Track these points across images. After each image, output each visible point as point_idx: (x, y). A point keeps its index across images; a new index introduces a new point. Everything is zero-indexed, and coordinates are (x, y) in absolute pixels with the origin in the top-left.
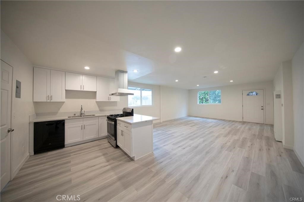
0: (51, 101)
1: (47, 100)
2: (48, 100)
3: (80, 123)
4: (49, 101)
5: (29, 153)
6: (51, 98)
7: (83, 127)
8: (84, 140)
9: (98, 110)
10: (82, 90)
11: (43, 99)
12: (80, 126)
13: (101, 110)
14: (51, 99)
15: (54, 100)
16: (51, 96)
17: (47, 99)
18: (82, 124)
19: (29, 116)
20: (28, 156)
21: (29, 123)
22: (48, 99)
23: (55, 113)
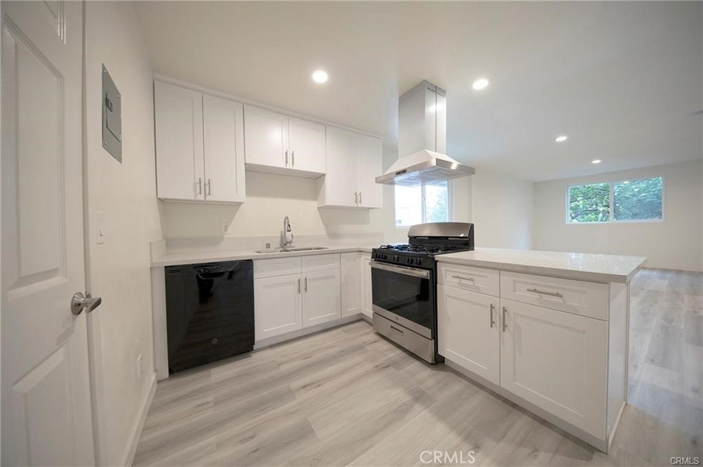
0: (209, 198)
1: (196, 196)
2: (200, 193)
3: (292, 271)
4: (201, 197)
5: (156, 371)
6: (207, 187)
7: (302, 286)
8: (305, 326)
9: (324, 233)
10: (288, 167)
11: (186, 192)
12: (294, 282)
13: (333, 235)
14: (207, 192)
15: (217, 195)
16: (207, 182)
17: (195, 190)
18: (299, 276)
19: (150, 243)
20: (153, 384)
21: (151, 268)
22: (198, 191)
23: (216, 241)
